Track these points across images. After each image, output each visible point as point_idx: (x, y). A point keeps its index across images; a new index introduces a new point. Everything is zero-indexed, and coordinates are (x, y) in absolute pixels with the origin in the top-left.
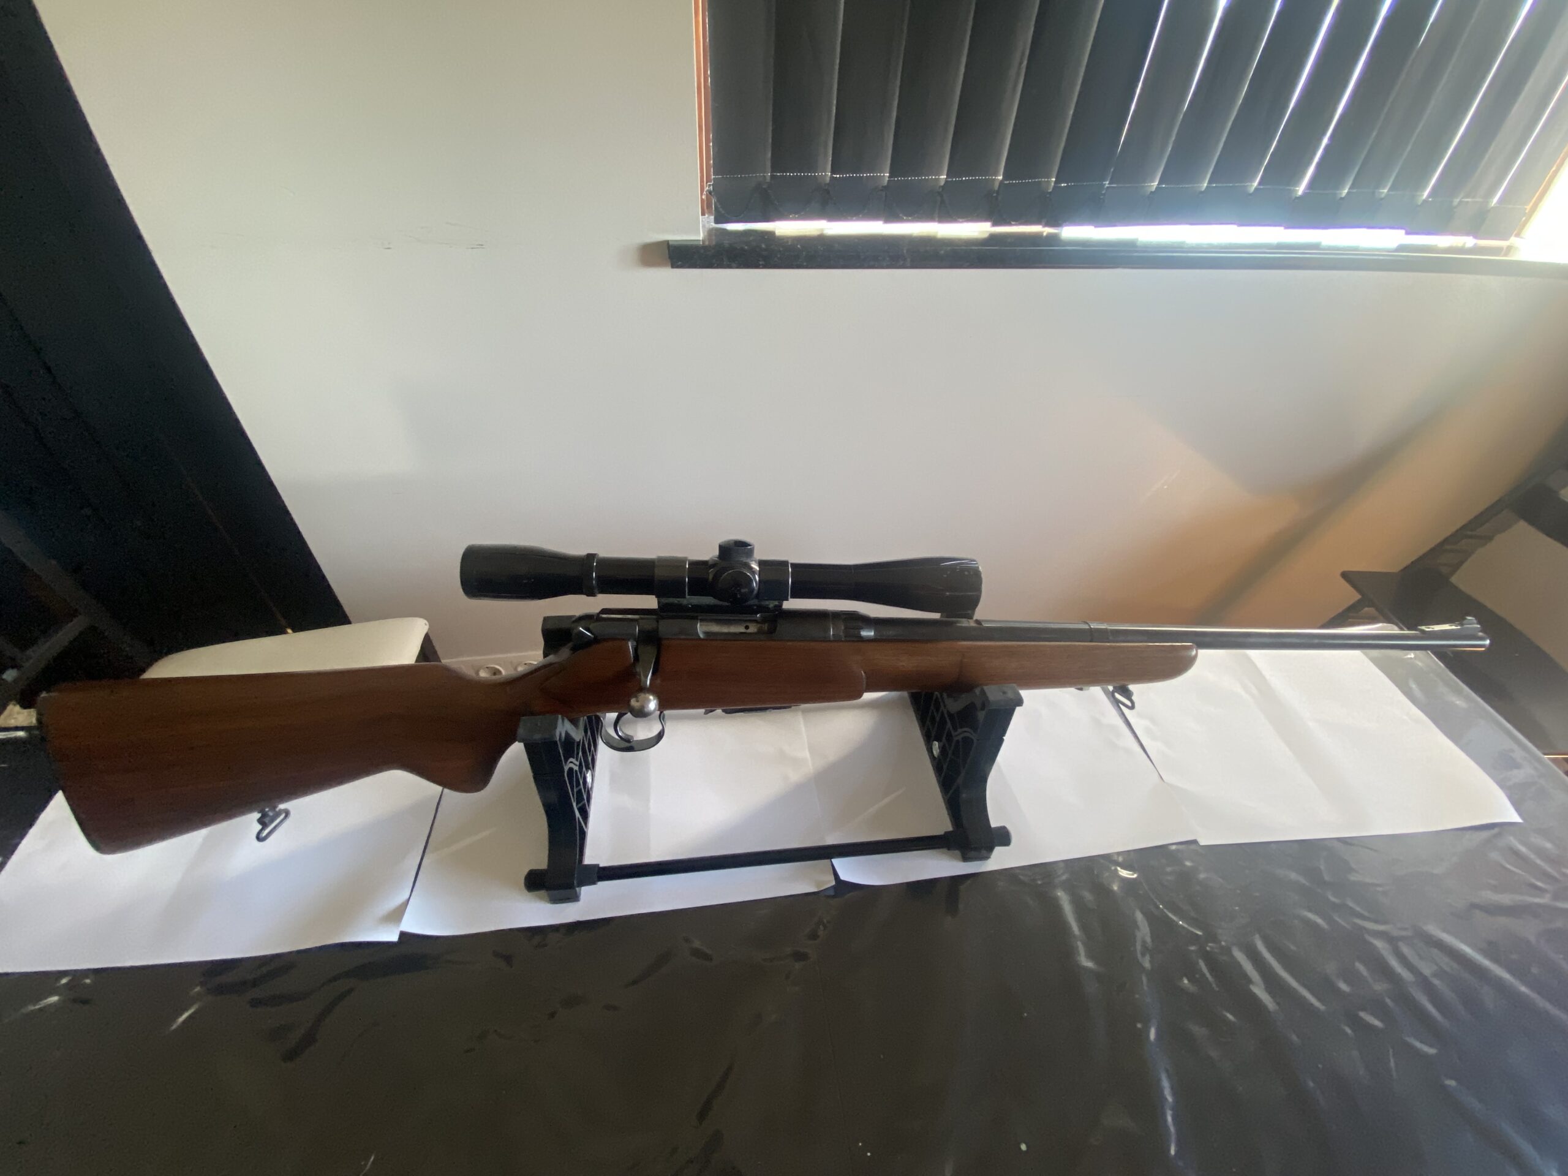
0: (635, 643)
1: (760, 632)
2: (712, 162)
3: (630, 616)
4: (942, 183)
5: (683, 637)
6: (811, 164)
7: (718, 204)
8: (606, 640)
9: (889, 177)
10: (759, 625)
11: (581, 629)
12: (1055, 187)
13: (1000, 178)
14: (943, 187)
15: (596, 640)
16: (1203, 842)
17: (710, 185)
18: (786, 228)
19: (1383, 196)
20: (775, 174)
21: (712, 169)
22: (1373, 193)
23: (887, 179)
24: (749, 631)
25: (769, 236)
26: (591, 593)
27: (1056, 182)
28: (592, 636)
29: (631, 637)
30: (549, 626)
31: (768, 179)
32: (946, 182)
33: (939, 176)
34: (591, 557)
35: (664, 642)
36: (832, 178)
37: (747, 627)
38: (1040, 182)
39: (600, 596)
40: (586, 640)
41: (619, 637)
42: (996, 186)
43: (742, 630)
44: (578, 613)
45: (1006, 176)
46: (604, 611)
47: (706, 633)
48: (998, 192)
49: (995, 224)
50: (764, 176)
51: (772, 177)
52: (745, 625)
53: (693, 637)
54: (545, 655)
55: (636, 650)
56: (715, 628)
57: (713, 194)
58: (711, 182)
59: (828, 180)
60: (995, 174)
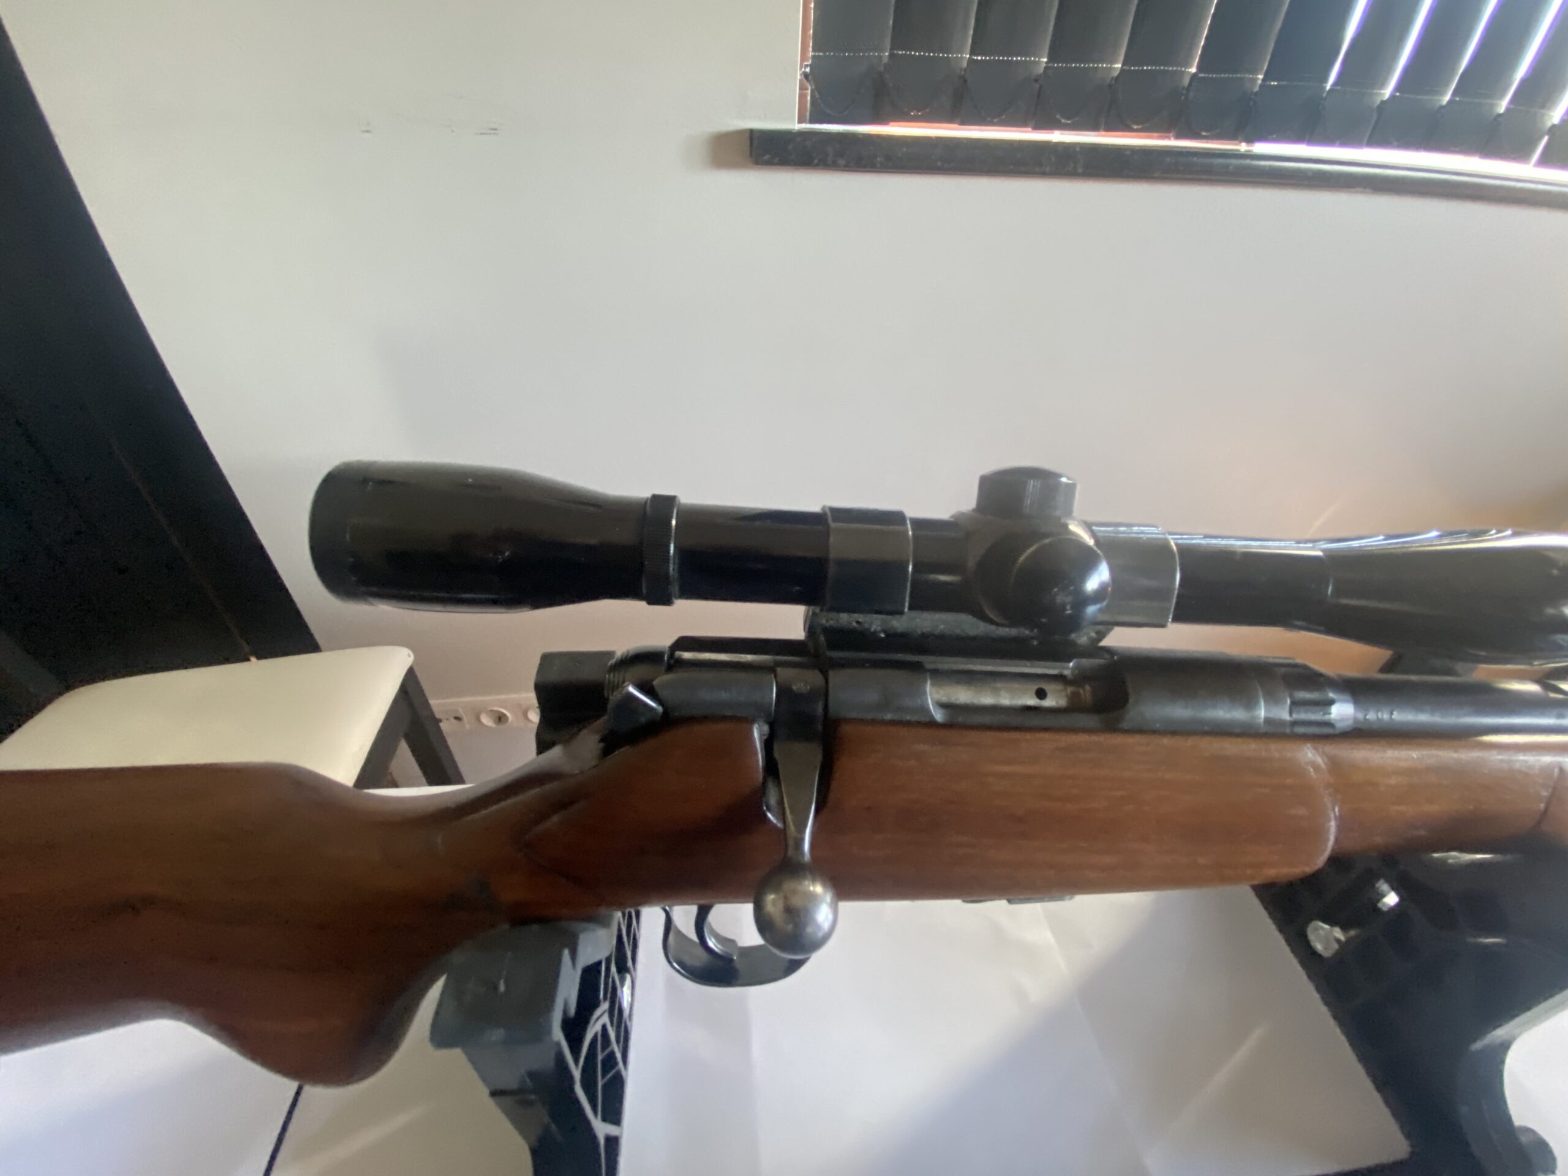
0: (766, 728)
1: (1074, 707)
2: (811, 32)
3: (749, 658)
4: (1116, 74)
5: (889, 716)
6: (942, 42)
7: (816, 93)
8: (691, 720)
9: (1047, 63)
10: (1070, 689)
11: (631, 689)
12: (1261, 86)
13: (1193, 70)
14: (1114, 78)
15: (668, 721)
17: (806, 66)
20: (895, 52)
21: (811, 41)
23: (1044, 66)
24: (1049, 702)
26: (659, 597)
27: (1263, 80)
28: (660, 709)
29: (759, 711)
30: (554, 676)
31: (885, 60)
32: (1122, 71)
33: (1112, 64)
34: (663, 504)
35: (846, 729)
36: (970, 61)
37: (1041, 694)
38: (1241, 79)
39: (682, 606)
40: (643, 720)
41: (729, 713)
42: (1186, 81)
43: (1032, 701)
44: (621, 646)
45: (1200, 68)
46: (685, 643)
47: (945, 706)
48: (1188, 89)
50: (881, 55)
51: (892, 55)
52: (1036, 687)
53: (915, 718)
54: (543, 746)
55: (768, 744)
56: (963, 695)
57: (810, 78)
58: (807, 61)
59: (965, 64)
60: (1188, 64)
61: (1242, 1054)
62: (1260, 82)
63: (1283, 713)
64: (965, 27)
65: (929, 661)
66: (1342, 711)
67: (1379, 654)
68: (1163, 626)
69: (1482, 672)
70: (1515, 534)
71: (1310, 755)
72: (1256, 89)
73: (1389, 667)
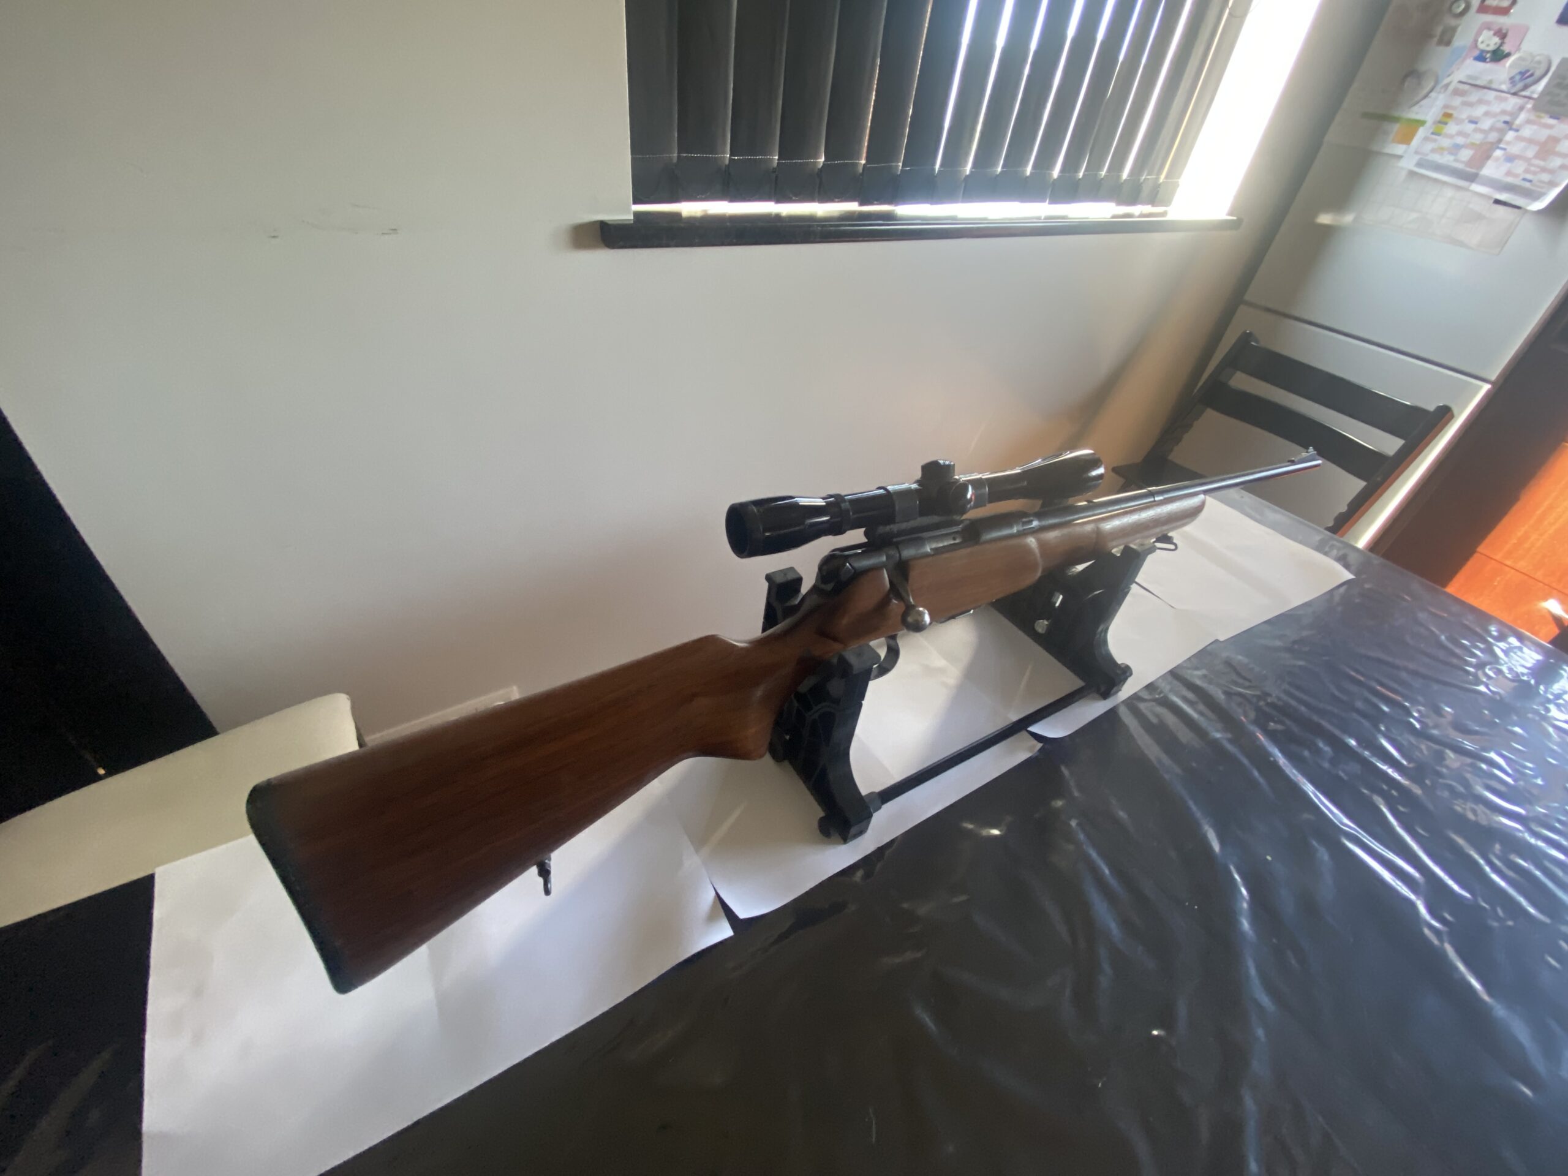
1: (962, 541)
4: (821, 165)
6: (712, 147)
9: (778, 160)
10: (961, 535)
12: (901, 170)
13: (863, 162)
14: (821, 170)
16: (1222, 639)
18: (690, 209)
19: (1102, 177)
20: (681, 154)
22: (1096, 175)
23: (777, 161)
25: (677, 216)
27: (902, 166)
31: (675, 160)
32: (824, 163)
33: (818, 160)
36: (731, 160)
38: (890, 166)
42: (860, 170)
43: (952, 542)
45: (867, 160)
47: (932, 549)
48: (862, 174)
49: (861, 204)
50: (670, 157)
51: (679, 157)
53: (925, 556)
59: (727, 162)
60: (859, 158)
61: (1028, 674)
62: (900, 168)
63: (1021, 528)
64: (724, 136)
65: (925, 535)
66: (1035, 523)
67: (1039, 503)
68: (985, 505)
69: (1071, 501)
70: (1071, 453)
71: (1031, 541)
72: (899, 173)
73: (1043, 506)
